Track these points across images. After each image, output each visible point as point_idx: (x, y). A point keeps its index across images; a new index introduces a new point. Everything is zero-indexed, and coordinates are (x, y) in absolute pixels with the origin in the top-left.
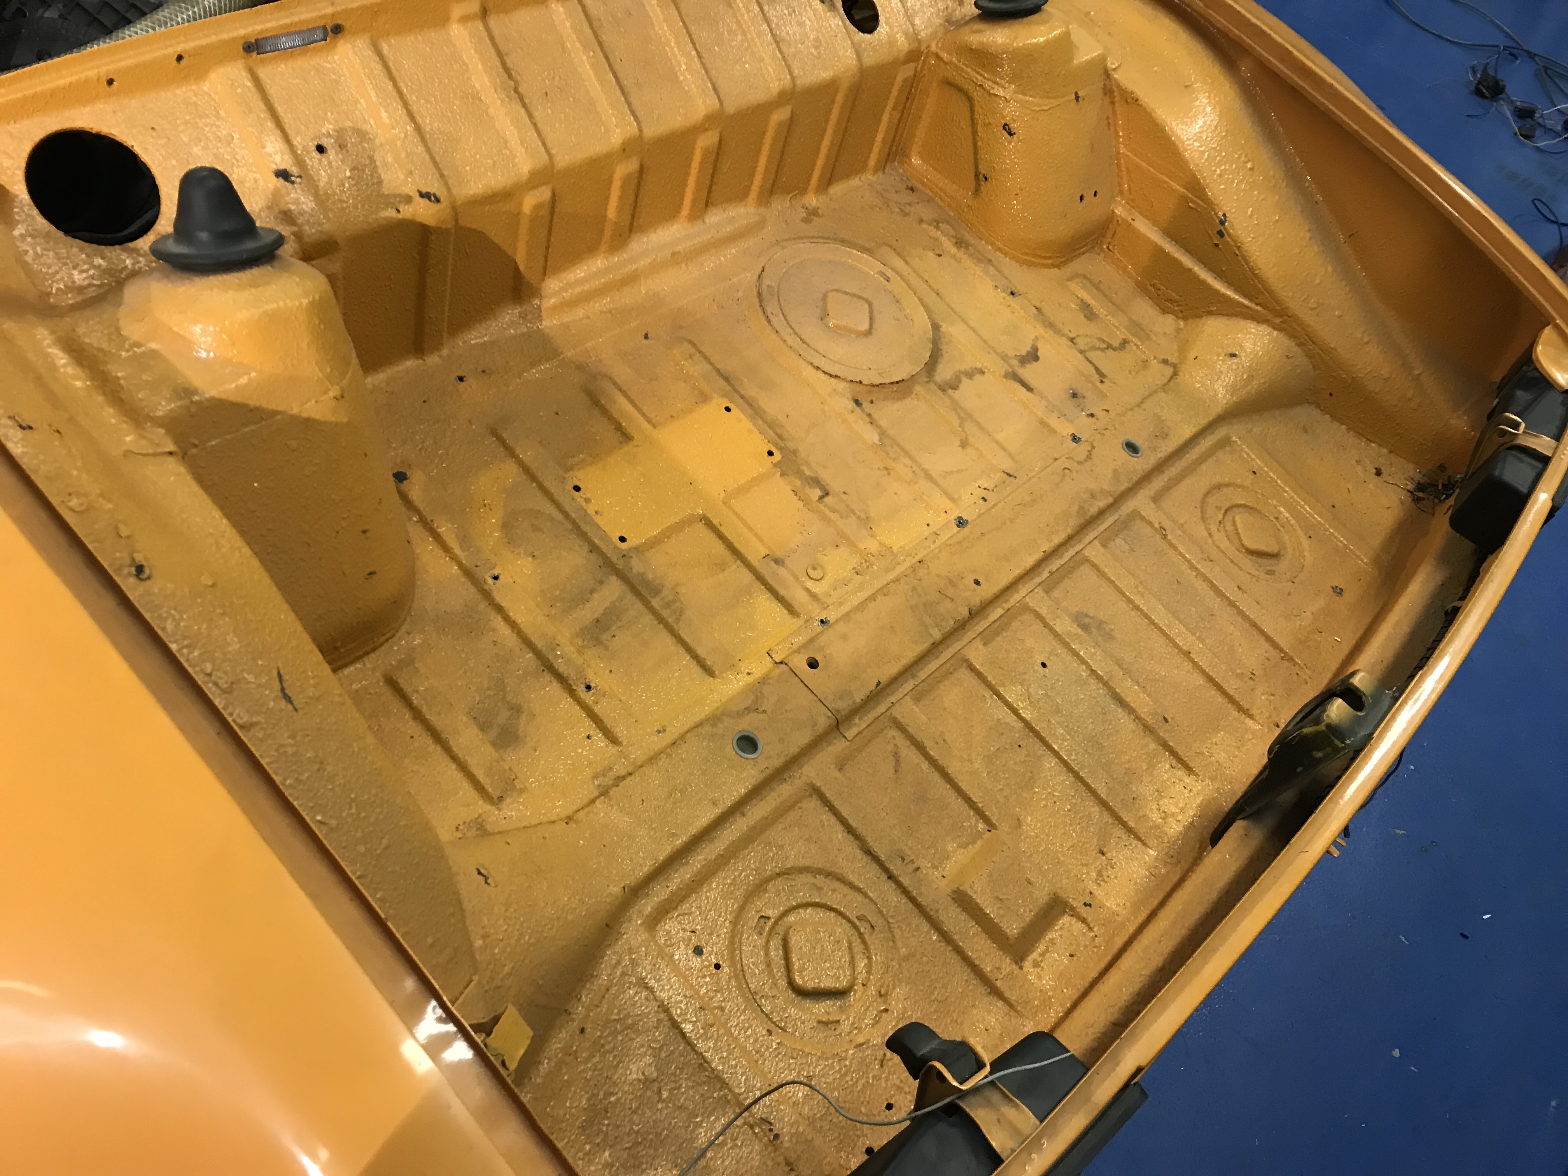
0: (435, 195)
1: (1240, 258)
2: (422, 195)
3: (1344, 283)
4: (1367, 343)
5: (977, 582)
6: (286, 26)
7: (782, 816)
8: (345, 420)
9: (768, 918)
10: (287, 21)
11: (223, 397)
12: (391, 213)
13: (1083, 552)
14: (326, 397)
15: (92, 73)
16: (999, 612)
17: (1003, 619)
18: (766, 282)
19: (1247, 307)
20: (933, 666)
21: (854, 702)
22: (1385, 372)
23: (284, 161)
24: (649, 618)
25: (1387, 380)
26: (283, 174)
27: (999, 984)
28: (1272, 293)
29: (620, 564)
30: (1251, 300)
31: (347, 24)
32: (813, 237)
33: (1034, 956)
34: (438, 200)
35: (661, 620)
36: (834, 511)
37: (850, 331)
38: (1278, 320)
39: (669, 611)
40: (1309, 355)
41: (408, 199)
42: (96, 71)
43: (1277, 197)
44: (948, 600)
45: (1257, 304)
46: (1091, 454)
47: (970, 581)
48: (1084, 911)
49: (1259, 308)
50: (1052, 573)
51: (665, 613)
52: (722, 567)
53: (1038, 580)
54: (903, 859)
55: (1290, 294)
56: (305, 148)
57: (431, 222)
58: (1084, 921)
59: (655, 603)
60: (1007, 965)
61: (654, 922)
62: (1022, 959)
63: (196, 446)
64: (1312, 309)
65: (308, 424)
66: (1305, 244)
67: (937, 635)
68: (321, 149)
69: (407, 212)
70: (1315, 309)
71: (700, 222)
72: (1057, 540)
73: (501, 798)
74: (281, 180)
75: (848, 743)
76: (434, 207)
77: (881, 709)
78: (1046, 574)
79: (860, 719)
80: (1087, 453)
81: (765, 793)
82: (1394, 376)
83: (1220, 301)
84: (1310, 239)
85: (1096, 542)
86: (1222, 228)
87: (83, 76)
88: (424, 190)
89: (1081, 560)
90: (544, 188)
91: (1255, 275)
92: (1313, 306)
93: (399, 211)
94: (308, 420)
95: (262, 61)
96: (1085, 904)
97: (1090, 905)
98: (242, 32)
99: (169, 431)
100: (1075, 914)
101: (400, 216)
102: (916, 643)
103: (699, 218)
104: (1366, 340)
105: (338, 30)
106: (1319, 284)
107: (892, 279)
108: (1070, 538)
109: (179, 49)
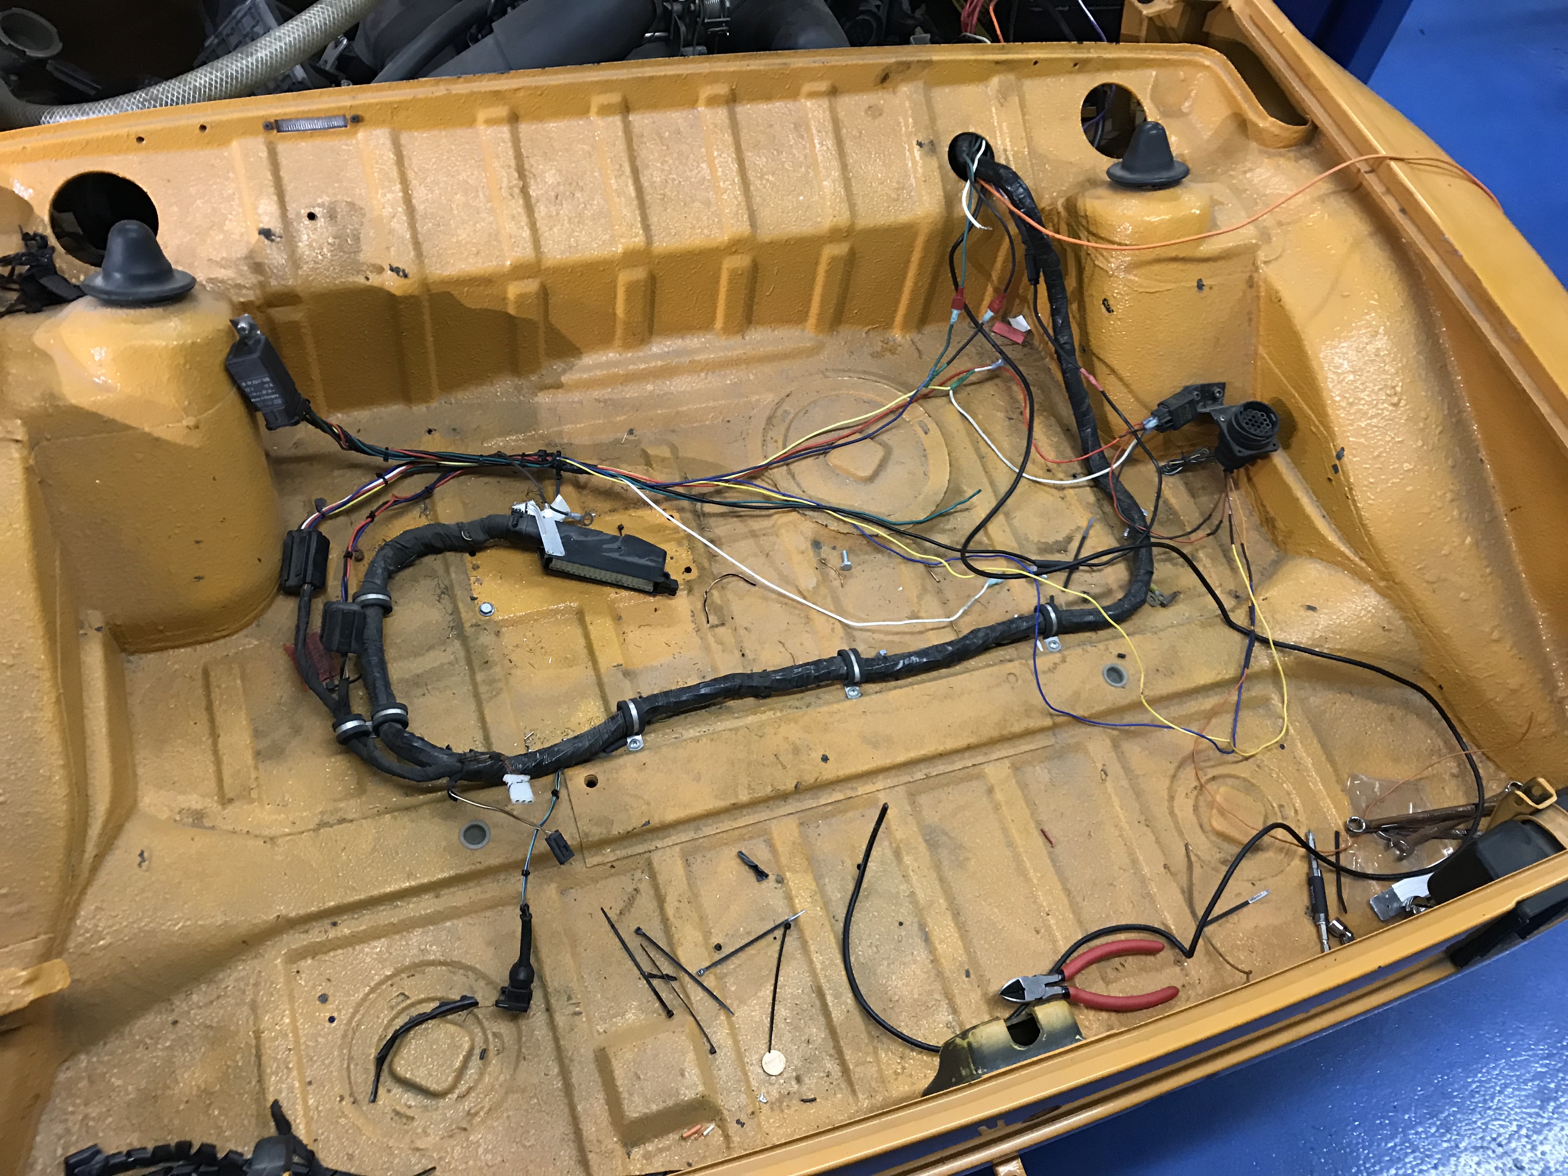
0: (404, 271)
1: (1350, 502)
2: (392, 269)
3: (1485, 563)
4: (1496, 641)
5: (825, 759)
6: (303, 112)
7: (476, 912)
8: (197, 446)
9: (408, 998)
10: (306, 108)
11: (81, 405)
12: (361, 280)
13: (982, 766)
14: (179, 424)
15: (124, 131)
16: (838, 796)
17: (838, 805)
18: (786, 407)
19: (1348, 559)
20: (727, 824)
21: (609, 832)
22: (1513, 682)
23: (272, 222)
24: (467, 688)
25: (1514, 692)
26: (267, 233)
27: (590, 1156)
28: (1378, 553)
29: (469, 631)
30: (1356, 553)
31: (367, 117)
32: (865, 372)
33: (650, 1147)
34: (406, 276)
35: (477, 696)
36: (721, 643)
37: (849, 474)
38: (1382, 584)
39: (487, 688)
40: (1417, 635)
41: (380, 270)
42: (126, 130)
43: (1420, 443)
44: (780, 766)
45: (1362, 559)
46: (1055, 668)
47: (817, 756)
48: (733, 1128)
49: (1363, 564)
50: (928, 777)
51: (483, 689)
52: (570, 662)
53: (907, 778)
54: (569, 998)
55: (1402, 558)
56: (298, 214)
57: (398, 292)
58: (727, 1137)
59: (480, 677)
60: (612, 1142)
61: (296, 956)
62: (635, 1144)
63: (49, 440)
64: (1428, 582)
65: (157, 441)
66: (1439, 505)
67: (744, 797)
68: (312, 216)
69: (375, 280)
70: (1433, 583)
71: (739, 337)
72: (950, 745)
73: (231, 800)
74: (262, 237)
75: (585, 869)
76: (401, 281)
77: (640, 849)
78: (919, 775)
79: (612, 851)
80: (1051, 665)
81: (470, 884)
82: (1524, 690)
83: (1321, 545)
84: (1452, 500)
85: (1007, 763)
86: (1337, 462)
87: (115, 132)
88: (395, 265)
89: (973, 775)
90: (530, 280)
91: (1363, 525)
92: (1432, 579)
93: (367, 279)
94: (157, 439)
95: (283, 138)
96: (738, 1122)
97: (743, 1125)
98: (262, 113)
99: (25, 424)
100: (722, 1125)
101: (368, 283)
102: (716, 797)
103: (737, 332)
104: (1495, 635)
105: (357, 120)
106: (1446, 555)
107: (931, 432)
108: (969, 748)
109: (202, 121)
